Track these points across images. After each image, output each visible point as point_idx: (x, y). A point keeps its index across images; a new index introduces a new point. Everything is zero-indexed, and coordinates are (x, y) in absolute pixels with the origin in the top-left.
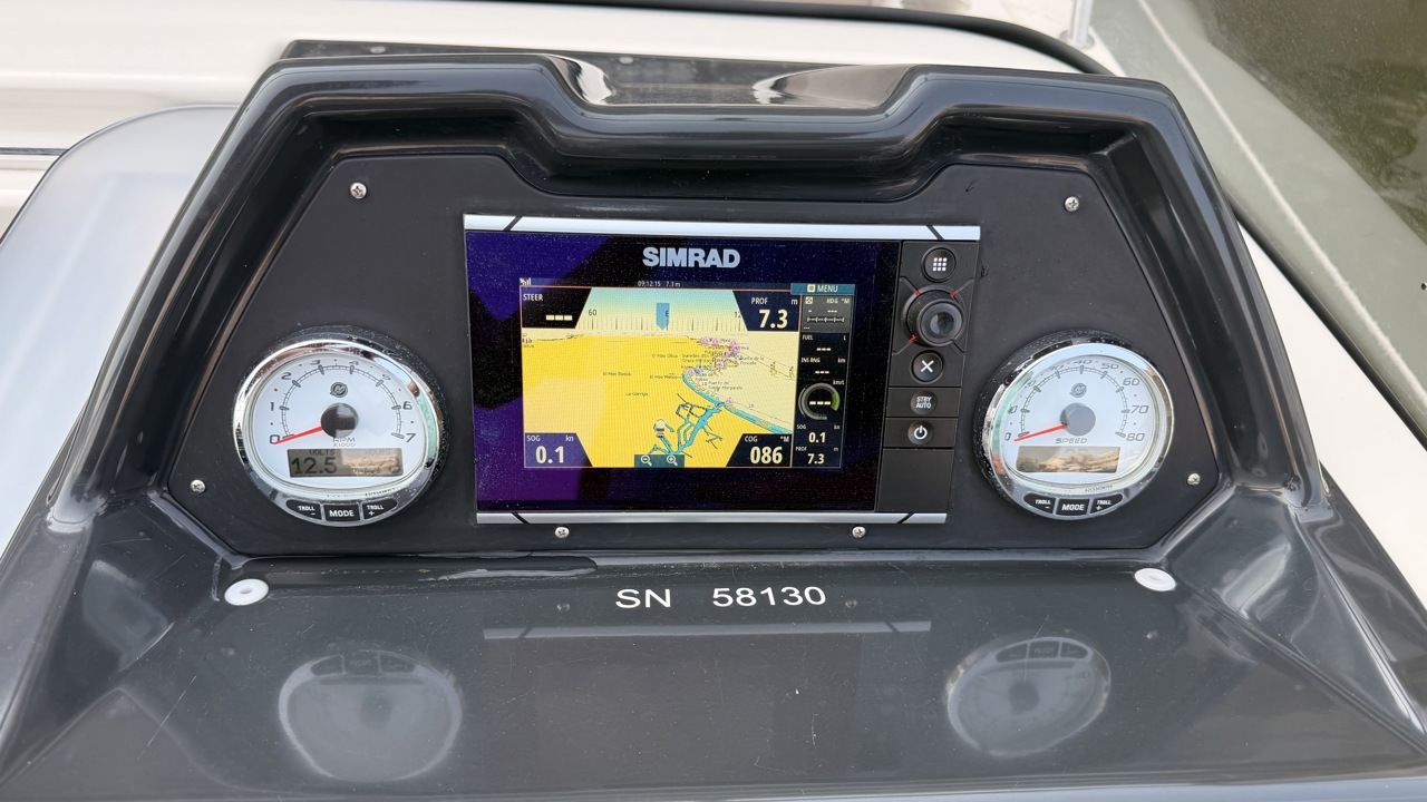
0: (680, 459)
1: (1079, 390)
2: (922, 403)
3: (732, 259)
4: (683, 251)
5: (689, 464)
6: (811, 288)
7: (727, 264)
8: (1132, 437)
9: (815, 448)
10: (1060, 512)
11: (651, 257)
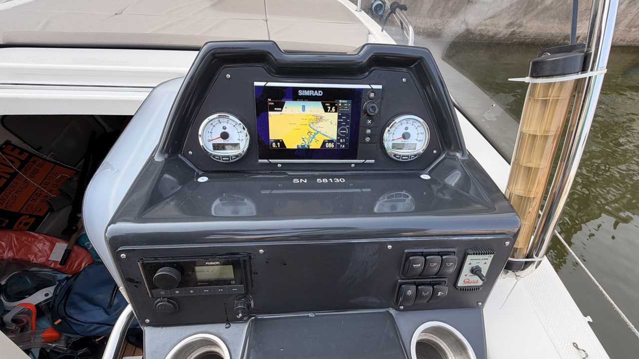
0: (308, 146)
1: (407, 128)
2: (369, 131)
3: (321, 93)
4: (308, 91)
5: (311, 147)
6: (340, 101)
7: (319, 95)
8: (420, 141)
9: (342, 143)
10: (402, 159)
11: (301, 93)
